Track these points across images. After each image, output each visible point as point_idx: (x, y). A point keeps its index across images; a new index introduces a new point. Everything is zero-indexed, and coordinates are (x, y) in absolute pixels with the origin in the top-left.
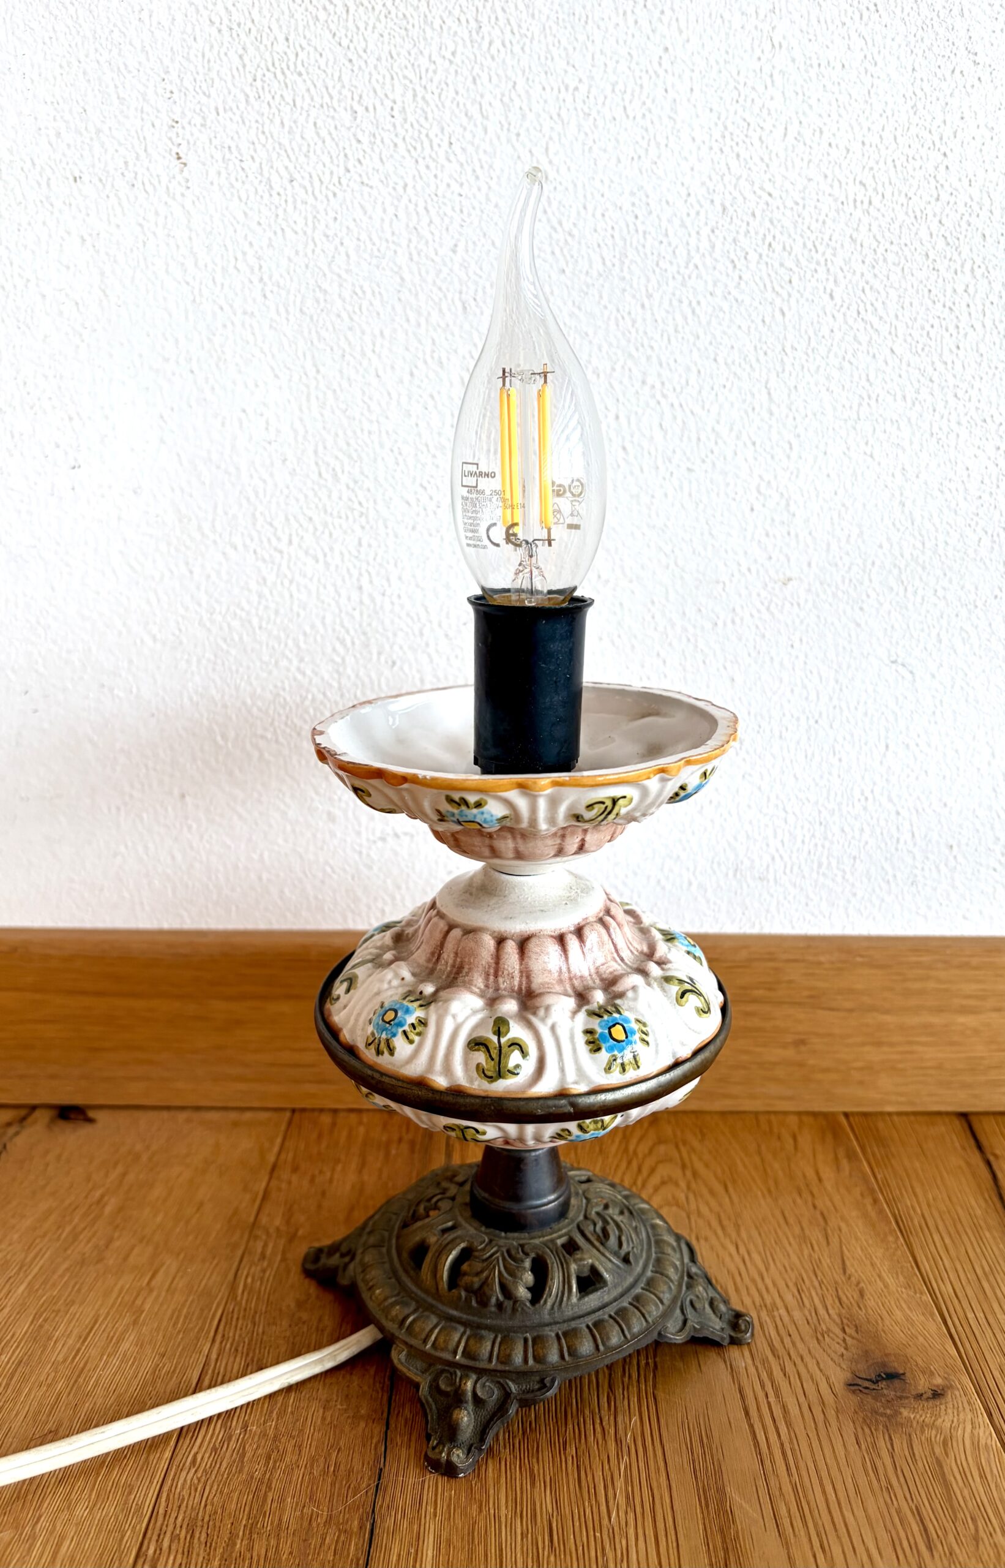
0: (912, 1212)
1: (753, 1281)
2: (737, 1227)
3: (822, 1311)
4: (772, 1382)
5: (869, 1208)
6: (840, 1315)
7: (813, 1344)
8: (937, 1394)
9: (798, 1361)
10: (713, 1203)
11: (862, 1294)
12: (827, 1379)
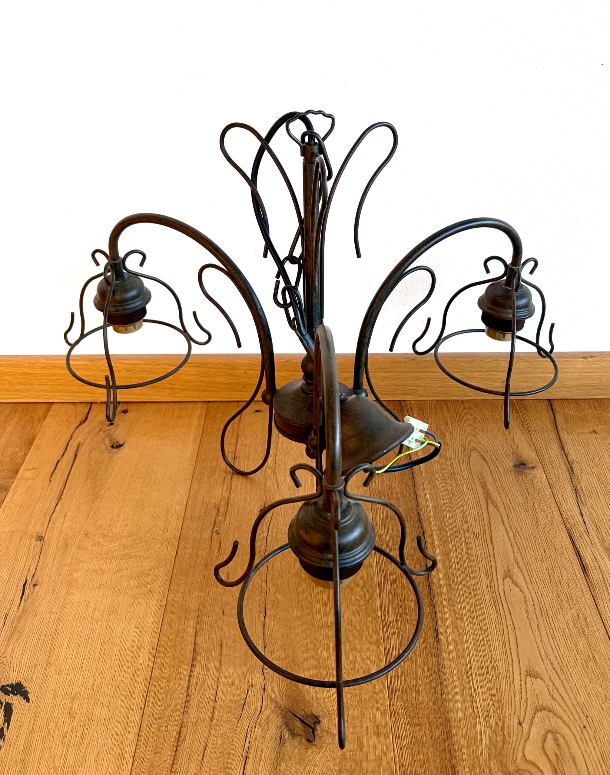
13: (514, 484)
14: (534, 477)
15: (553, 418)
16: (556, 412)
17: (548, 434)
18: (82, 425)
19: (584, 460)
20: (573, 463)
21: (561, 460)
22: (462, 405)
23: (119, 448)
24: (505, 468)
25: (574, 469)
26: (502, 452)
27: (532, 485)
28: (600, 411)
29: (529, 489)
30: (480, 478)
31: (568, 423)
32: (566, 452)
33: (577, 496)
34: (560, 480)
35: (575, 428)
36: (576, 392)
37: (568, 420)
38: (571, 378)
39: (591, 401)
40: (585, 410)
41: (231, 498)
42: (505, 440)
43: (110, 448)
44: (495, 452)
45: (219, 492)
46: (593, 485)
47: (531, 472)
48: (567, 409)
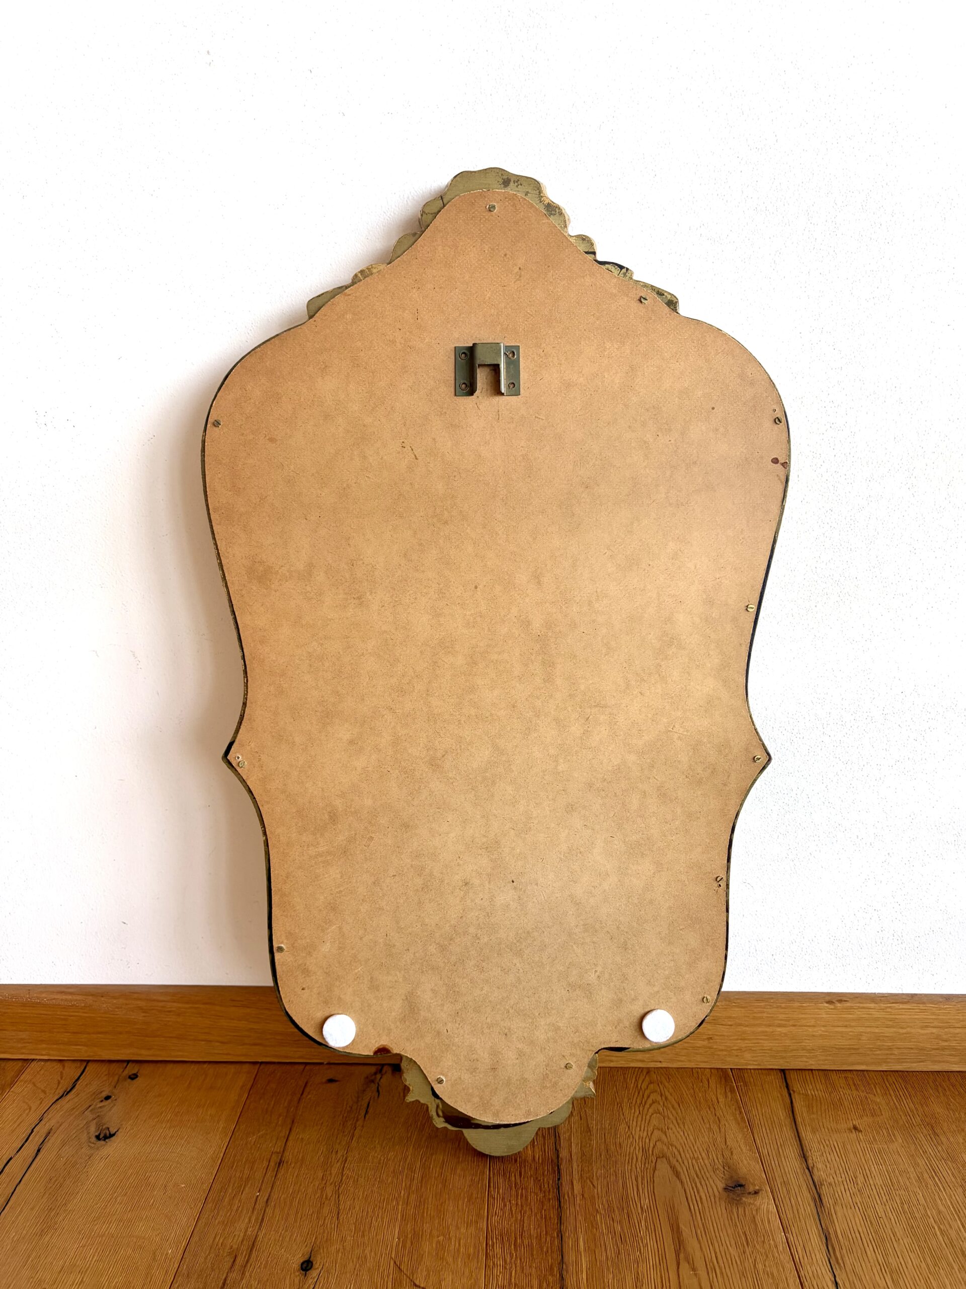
0: (755, 1117)
1: (690, 1148)
2: (684, 1123)
3: (716, 1161)
4: (696, 1187)
5: (738, 1116)
6: (723, 1162)
7: (712, 1173)
8: (756, 1193)
9: (706, 1180)
10: (673, 1112)
11: (732, 1154)
12: (717, 1187)
13: (724, 1225)
14: (757, 1210)
15: (788, 1101)
16: (794, 1091)
17: (781, 1131)
18: (63, 1098)
19: (840, 1179)
20: (821, 1185)
21: (801, 1179)
22: (647, 1078)
23: (107, 1140)
24: (711, 1194)
25: (823, 1197)
26: (706, 1162)
27: (753, 1226)
28: (863, 1092)
29: (748, 1233)
30: (669, 1210)
31: (813, 1113)
32: (811, 1165)
33: (828, 1248)
34: (801, 1216)
35: (824, 1121)
36: (823, 1058)
37: (812, 1107)
38: (813, 1036)
39: (849, 1075)
40: (840, 1089)
41: (260, 1238)
42: (711, 1140)
43: (94, 1139)
44: (696, 1160)
45: (243, 1226)
46: (855, 1228)
47: (752, 1202)
48: (811, 1087)
